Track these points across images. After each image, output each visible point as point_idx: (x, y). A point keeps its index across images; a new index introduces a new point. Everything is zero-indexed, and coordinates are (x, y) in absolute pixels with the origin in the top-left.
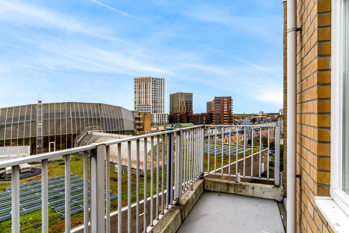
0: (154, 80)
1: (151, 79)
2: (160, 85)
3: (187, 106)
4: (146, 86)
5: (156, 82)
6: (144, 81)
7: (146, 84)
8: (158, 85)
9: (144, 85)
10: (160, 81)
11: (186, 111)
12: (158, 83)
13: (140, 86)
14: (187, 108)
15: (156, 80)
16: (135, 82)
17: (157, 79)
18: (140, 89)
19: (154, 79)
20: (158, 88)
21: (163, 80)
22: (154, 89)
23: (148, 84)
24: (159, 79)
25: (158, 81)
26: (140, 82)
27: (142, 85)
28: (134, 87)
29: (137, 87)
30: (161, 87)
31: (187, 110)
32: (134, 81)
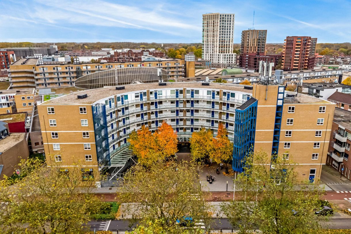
0: (222, 17)
1: (219, 16)
2: (229, 23)
3: (259, 45)
4: (214, 24)
5: (224, 20)
6: (212, 18)
7: (214, 21)
8: (227, 23)
9: (212, 22)
10: (229, 17)
11: (256, 51)
12: (227, 20)
13: (208, 24)
14: (258, 47)
15: (224, 17)
16: (204, 19)
17: (226, 16)
18: (208, 26)
19: (222, 15)
20: (226, 25)
21: (232, 16)
22: (221, 28)
23: (216, 22)
24: (228, 15)
25: (227, 17)
26: (208, 18)
27: (210, 22)
28: (202, 25)
29: (205, 25)
30: (230, 24)
31: (258, 50)
32: (202, 17)
